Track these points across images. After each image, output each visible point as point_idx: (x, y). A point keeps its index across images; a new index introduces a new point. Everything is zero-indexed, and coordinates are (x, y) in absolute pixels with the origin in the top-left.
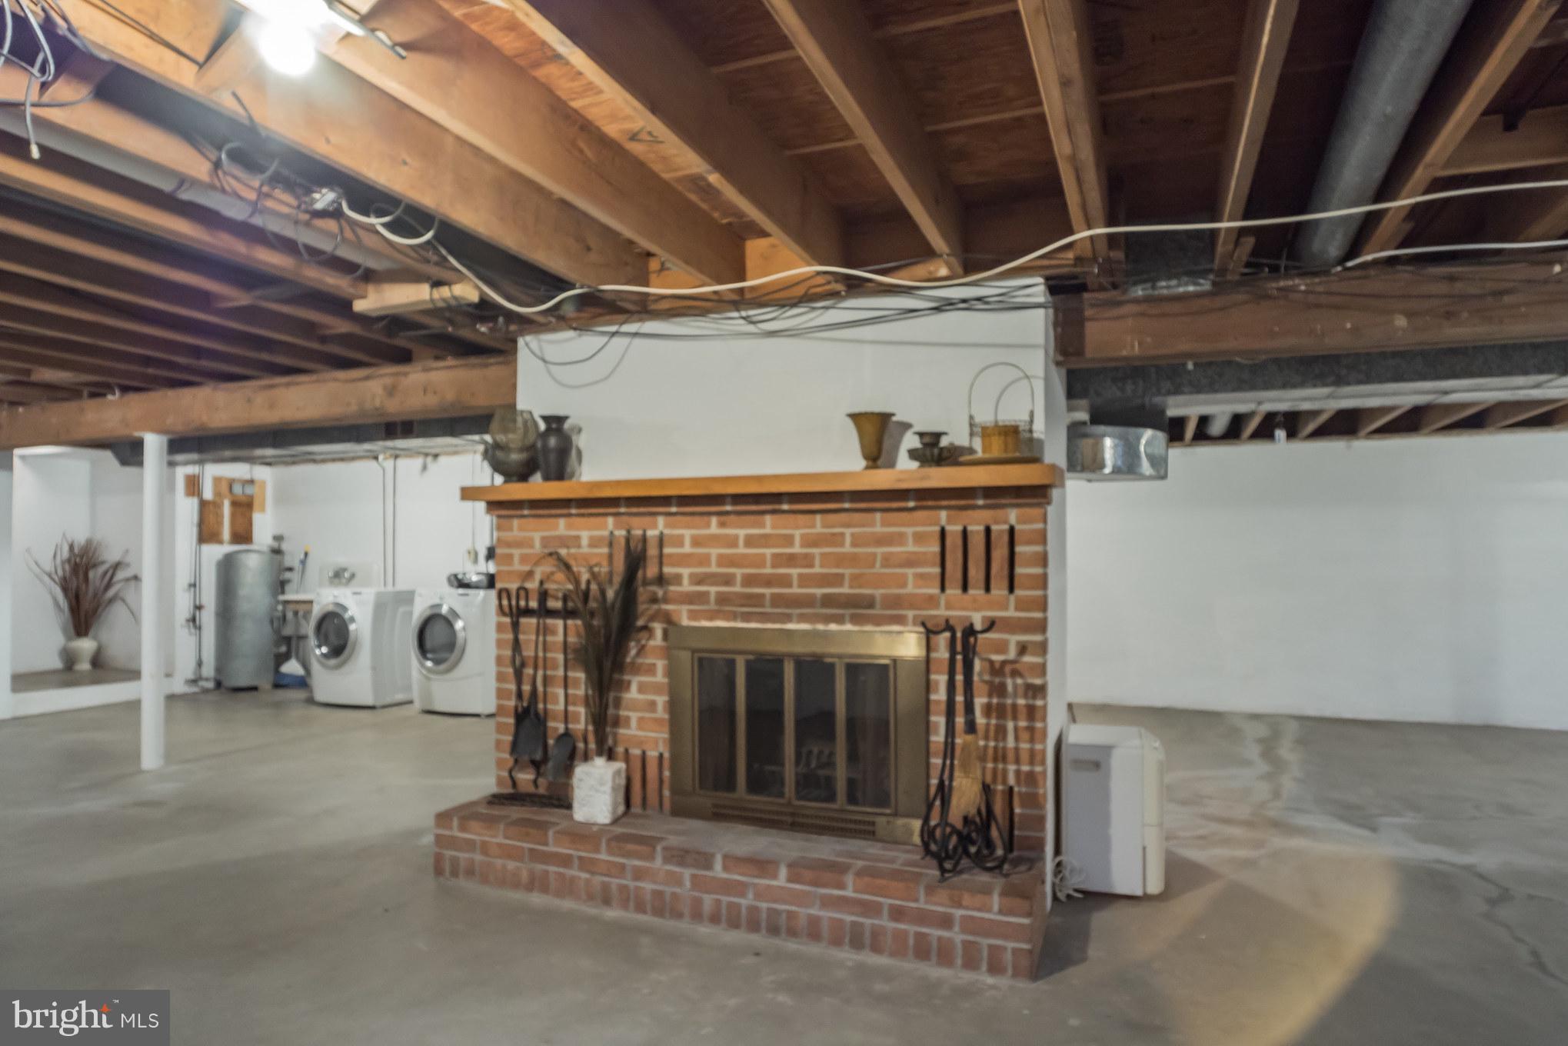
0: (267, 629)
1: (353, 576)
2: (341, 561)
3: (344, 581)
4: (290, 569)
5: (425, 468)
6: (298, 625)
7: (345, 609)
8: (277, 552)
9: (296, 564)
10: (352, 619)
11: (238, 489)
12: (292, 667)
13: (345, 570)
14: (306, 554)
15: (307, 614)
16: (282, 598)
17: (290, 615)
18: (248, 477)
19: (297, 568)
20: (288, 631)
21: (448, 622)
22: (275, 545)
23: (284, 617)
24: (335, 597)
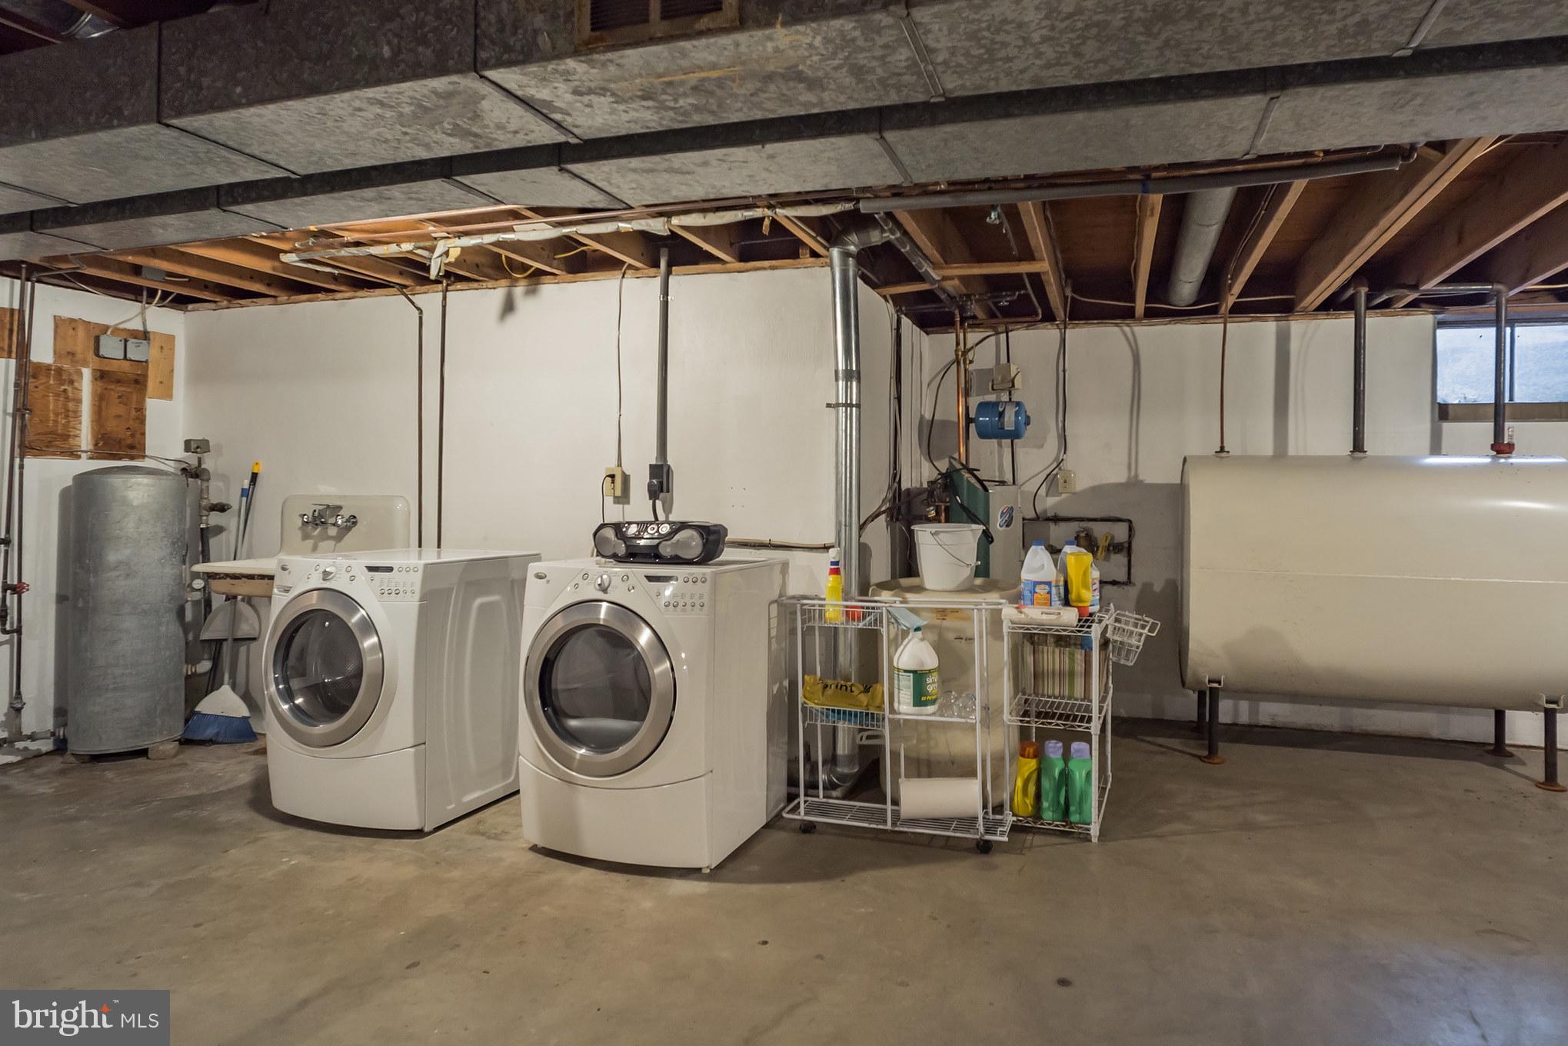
0: (170, 628)
1: (353, 521)
2: (328, 491)
3: (333, 531)
4: (222, 508)
5: (509, 307)
6: (235, 619)
7: (352, 604)
8: (194, 473)
9: (234, 500)
10: (368, 626)
11: (111, 347)
12: (224, 702)
13: (336, 509)
14: (254, 477)
15: (257, 602)
16: (200, 568)
17: (218, 601)
18: (136, 325)
19: (235, 506)
20: (214, 630)
21: (616, 641)
22: (192, 459)
23: (208, 603)
24: (326, 575)
